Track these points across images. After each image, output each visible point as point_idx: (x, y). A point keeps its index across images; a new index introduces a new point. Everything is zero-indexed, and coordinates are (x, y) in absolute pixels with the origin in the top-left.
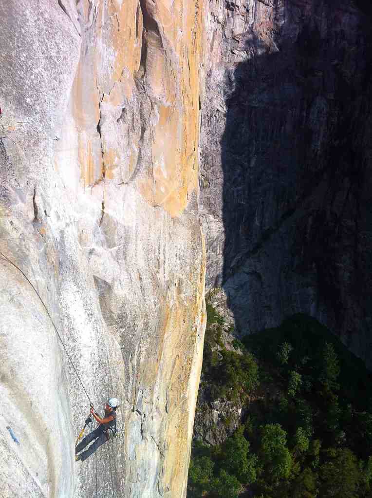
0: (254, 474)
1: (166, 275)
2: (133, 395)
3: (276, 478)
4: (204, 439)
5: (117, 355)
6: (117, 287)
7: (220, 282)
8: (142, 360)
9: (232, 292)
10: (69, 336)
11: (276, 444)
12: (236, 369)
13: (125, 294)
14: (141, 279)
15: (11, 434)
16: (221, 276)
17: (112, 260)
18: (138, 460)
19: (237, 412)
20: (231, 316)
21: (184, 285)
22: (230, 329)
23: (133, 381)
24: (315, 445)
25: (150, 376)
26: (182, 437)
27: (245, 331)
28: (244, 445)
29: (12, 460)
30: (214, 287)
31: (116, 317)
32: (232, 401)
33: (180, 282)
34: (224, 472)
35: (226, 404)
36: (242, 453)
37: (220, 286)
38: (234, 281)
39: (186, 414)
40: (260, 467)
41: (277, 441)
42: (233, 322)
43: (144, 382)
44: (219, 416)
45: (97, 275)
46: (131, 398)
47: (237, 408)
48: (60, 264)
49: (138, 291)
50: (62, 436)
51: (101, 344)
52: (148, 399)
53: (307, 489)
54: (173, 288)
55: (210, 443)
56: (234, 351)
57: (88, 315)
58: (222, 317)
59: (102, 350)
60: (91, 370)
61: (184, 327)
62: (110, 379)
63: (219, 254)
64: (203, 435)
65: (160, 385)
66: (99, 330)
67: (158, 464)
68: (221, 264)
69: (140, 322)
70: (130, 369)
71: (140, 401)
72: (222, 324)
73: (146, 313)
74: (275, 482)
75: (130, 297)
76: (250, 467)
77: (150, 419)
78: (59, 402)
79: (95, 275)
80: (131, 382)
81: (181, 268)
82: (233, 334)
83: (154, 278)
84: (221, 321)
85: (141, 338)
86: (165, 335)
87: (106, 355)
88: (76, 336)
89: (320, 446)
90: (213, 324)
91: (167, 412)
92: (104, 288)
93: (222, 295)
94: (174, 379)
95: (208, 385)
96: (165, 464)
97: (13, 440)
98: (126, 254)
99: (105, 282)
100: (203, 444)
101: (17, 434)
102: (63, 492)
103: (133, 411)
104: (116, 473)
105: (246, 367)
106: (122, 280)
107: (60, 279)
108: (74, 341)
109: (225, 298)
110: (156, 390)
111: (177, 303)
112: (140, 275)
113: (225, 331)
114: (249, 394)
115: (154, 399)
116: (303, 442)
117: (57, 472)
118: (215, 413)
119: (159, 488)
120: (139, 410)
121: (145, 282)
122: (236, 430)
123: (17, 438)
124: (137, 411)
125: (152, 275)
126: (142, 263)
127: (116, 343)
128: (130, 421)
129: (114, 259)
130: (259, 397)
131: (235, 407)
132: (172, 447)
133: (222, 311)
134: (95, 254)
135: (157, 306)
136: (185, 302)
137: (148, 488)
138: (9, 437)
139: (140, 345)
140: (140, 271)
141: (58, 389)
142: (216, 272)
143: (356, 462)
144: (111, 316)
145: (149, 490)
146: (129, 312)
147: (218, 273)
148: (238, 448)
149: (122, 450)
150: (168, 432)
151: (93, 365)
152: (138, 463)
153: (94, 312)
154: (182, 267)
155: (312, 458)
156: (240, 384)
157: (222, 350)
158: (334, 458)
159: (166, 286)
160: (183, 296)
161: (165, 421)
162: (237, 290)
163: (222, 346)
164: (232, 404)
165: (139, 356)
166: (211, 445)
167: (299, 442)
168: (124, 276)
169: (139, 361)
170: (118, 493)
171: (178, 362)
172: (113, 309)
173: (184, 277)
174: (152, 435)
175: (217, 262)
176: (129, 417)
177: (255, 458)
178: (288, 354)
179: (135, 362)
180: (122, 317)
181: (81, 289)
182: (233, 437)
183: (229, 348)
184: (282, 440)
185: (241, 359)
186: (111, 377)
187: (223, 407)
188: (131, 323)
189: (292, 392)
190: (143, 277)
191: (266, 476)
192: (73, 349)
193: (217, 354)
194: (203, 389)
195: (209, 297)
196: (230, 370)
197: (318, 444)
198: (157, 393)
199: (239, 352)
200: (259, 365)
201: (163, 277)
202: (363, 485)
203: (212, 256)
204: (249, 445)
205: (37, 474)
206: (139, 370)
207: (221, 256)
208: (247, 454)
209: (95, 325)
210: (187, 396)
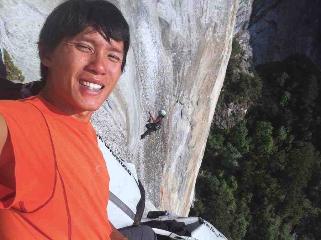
0: (248, 148)
1: (207, 20)
2: (178, 93)
3: (262, 152)
4: (220, 124)
5: (169, 69)
6: (173, 25)
7: (247, 27)
8: (185, 73)
9: (255, 34)
10: (142, 54)
11: (266, 133)
12: (248, 85)
13: (178, 31)
14: (189, 21)
15: (108, 104)
16: (249, 22)
17: (171, 7)
18: (178, 129)
19: (244, 111)
20: (251, 51)
21: (218, 27)
22: (248, 59)
23: (178, 85)
24: (290, 138)
25: (189, 83)
26: (205, 120)
27: (259, 62)
28: (244, 131)
29: (109, 116)
30: (242, 29)
31: (171, 45)
32: (242, 104)
33: (216, 25)
34: (230, 144)
35: (237, 106)
36: (243, 135)
37: (246, 29)
38: (257, 27)
39: (209, 108)
40: (252, 145)
41: (266, 132)
42: (251, 55)
43: (185, 86)
44: (232, 112)
45: (161, 17)
46: (177, 95)
47: (244, 109)
48: (138, 9)
49: (187, 29)
50: (135, 109)
51: (160, 61)
52: (187, 96)
53: (280, 162)
54: (210, 29)
55: (223, 127)
56: (249, 73)
57: (154, 43)
58: (244, 51)
59: (161, 65)
60: (153, 75)
61: (214, 56)
62: (164, 82)
63: (249, 6)
64: (220, 122)
65: (195, 89)
66: (159, 52)
67: (189, 133)
68: (250, 13)
69: (186, 50)
70: (177, 78)
71: (182, 97)
72: (243, 56)
73: (190, 44)
74: (260, 155)
75: (181, 33)
76: (246, 144)
77: (187, 107)
78: (134, 91)
79: (160, 16)
80: (177, 85)
81: (217, 16)
82: (250, 63)
83: (198, 21)
84: (243, 53)
85: (186, 60)
86: (202, 59)
87: (163, 68)
88: (146, 55)
89: (293, 139)
90: (237, 55)
91: (197, 105)
92: (165, 26)
93: (246, 35)
94: (204, 87)
95: (227, 93)
96: (193, 134)
97: (109, 107)
98: (181, 3)
99: (166, 22)
100: (219, 127)
101: (111, 105)
102: (134, 136)
103: (177, 102)
104: (164, 133)
105: (254, 85)
106: (177, 21)
107: (138, 18)
108: (145, 58)
109: (249, 38)
110: (192, 91)
111: (212, 39)
112: (189, 18)
113: (245, 60)
114: (254, 102)
115: (191, 97)
116: (283, 134)
117: (131, 127)
118: (230, 110)
119: (189, 145)
120: (181, 102)
121: (192, 23)
122: (242, 122)
123: (111, 106)
124: (180, 102)
125: (198, 19)
126: (191, 11)
127: (170, 61)
128: (175, 107)
129: (173, 6)
130: (260, 104)
131: (243, 109)
132: (198, 125)
133: (245, 47)
134: (161, 2)
135: (198, 41)
136: (217, 39)
137: (182, 145)
138: (108, 105)
139: (185, 64)
140: (189, 16)
141: (134, 84)
142: (246, 18)
143: (315, 152)
144: (168, 44)
145: (182, 146)
146: (179, 42)
147: (246, 20)
148: (241, 132)
149: (168, 122)
150: (197, 116)
151: (155, 73)
152: (177, 131)
153: (157, 41)
154: (219, 15)
155: (287, 145)
156: (249, 94)
157: (241, 72)
158: (301, 147)
159: (206, 27)
160: (216, 35)
161: (195, 110)
162: (258, 33)
163: (241, 69)
164: (241, 106)
165: (184, 71)
166: (224, 128)
167: (280, 134)
168: (178, 19)
169: (183, 73)
170: (164, 144)
171: (207, 77)
172: (170, 40)
173: (218, 22)
174: (187, 117)
175: (247, 12)
176: (175, 105)
177: (250, 140)
178: (285, 79)
179: (181, 74)
180: (175, 46)
181: (150, 26)
182: (239, 126)
183: (245, 72)
184: (270, 131)
185: (253, 80)
186: (165, 81)
187: (235, 107)
188: (180, 49)
189: (282, 104)
190: (191, 20)
191: (255, 150)
192: (144, 62)
193: (236, 75)
194: (224, 95)
195: (237, 36)
196: (243, 85)
197: (292, 137)
198: (193, 94)
199: (252, 75)
200: (264, 84)
201: (204, 21)
202: (315, 165)
203: (244, 6)
204: (248, 131)
205: (121, 125)
206: (183, 79)
207: (250, 7)
208: (246, 137)
209: (157, 49)
210: (211, 98)
